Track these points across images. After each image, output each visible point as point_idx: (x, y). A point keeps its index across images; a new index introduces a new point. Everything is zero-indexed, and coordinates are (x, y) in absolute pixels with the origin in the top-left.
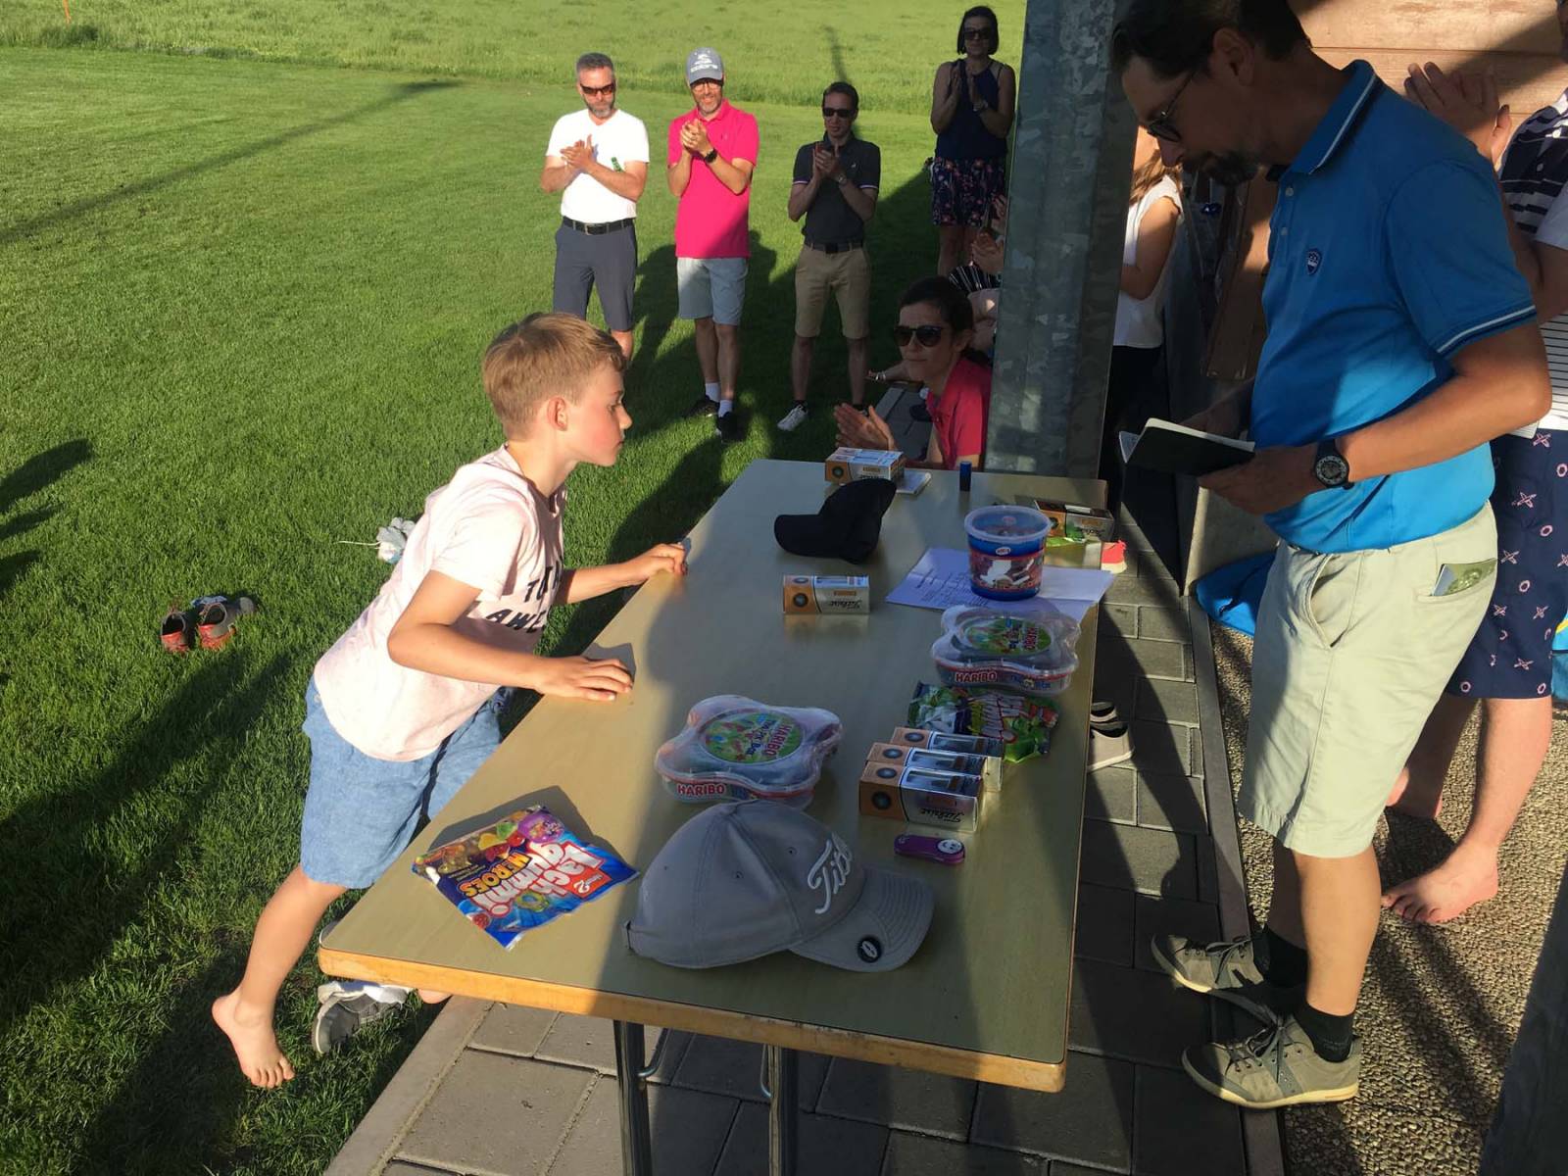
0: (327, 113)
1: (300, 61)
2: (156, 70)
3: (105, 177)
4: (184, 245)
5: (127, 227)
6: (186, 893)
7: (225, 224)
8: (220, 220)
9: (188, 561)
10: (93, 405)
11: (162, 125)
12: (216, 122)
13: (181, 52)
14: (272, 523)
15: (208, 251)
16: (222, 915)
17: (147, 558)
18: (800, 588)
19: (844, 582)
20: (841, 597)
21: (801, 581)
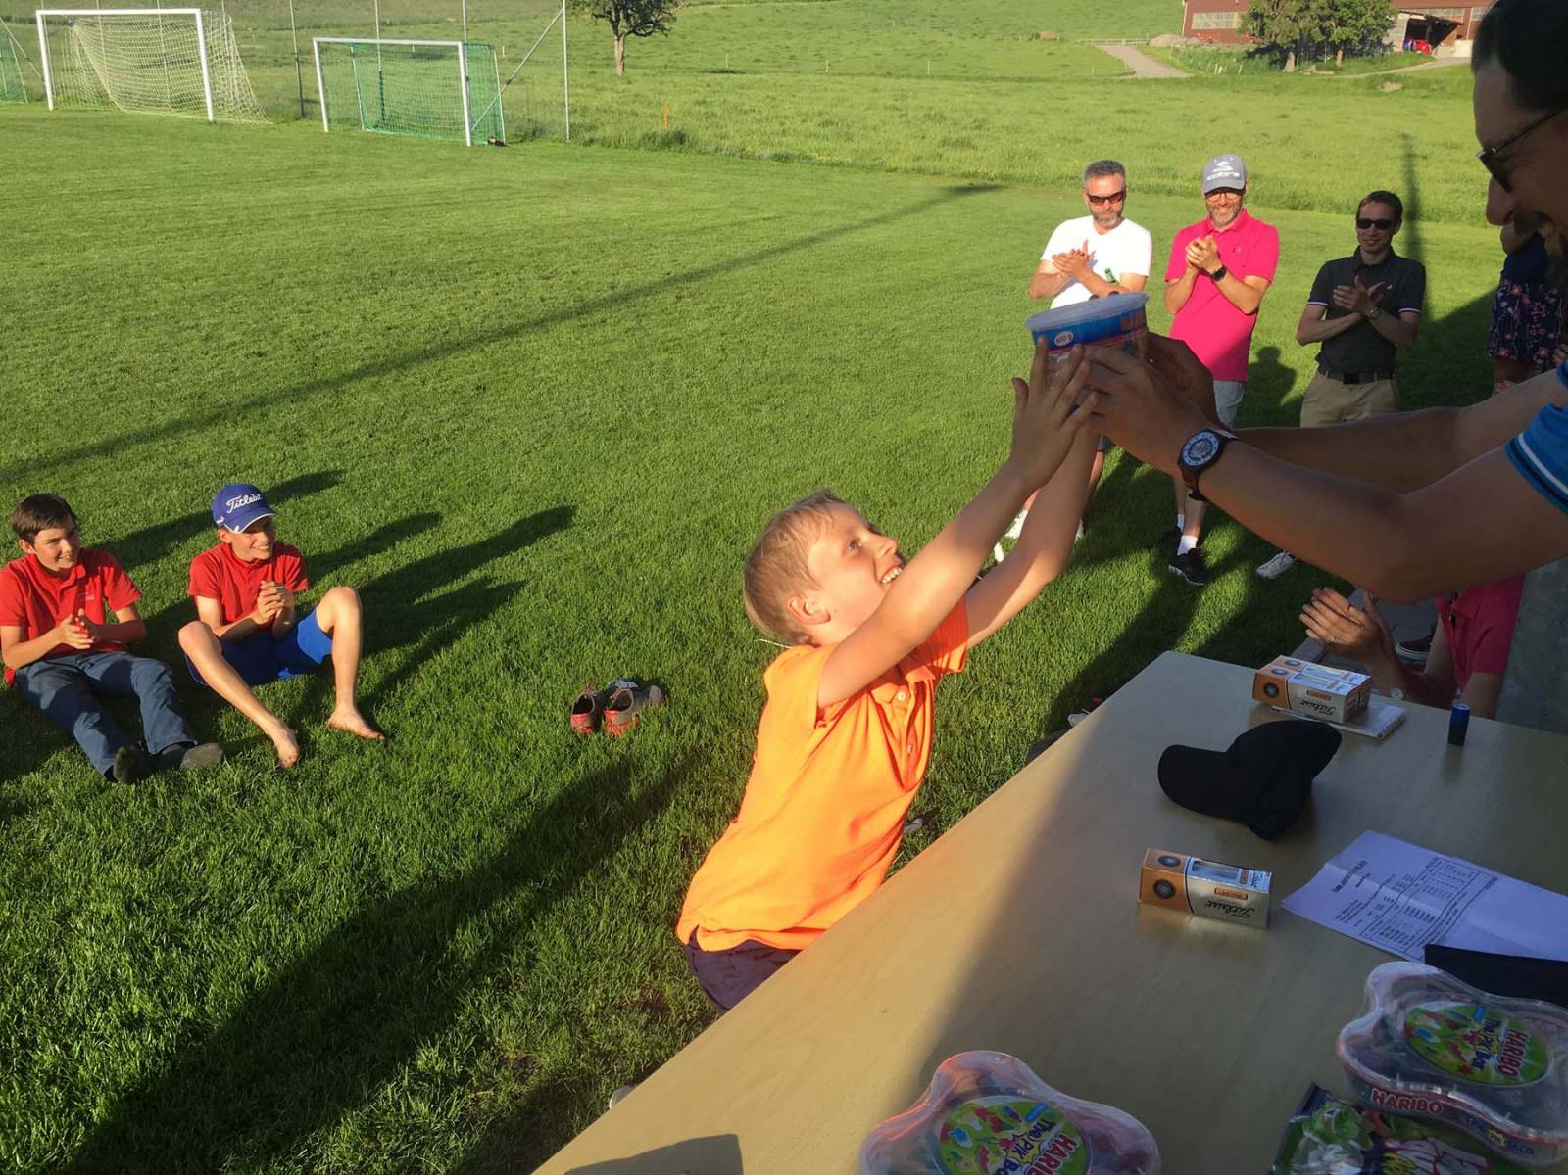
0: (865, 215)
1: (852, 165)
3: (658, 265)
4: (705, 330)
5: (662, 312)
6: (507, 1007)
7: (745, 314)
8: (742, 310)
10: (586, 475)
11: (718, 221)
12: (764, 219)
14: (704, 611)
15: (724, 338)
16: (531, 1040)
17: (585, 631)
18: (1164, 874)
19: (1233, 877)
20: (1224, 897)
21: (1170, 861)
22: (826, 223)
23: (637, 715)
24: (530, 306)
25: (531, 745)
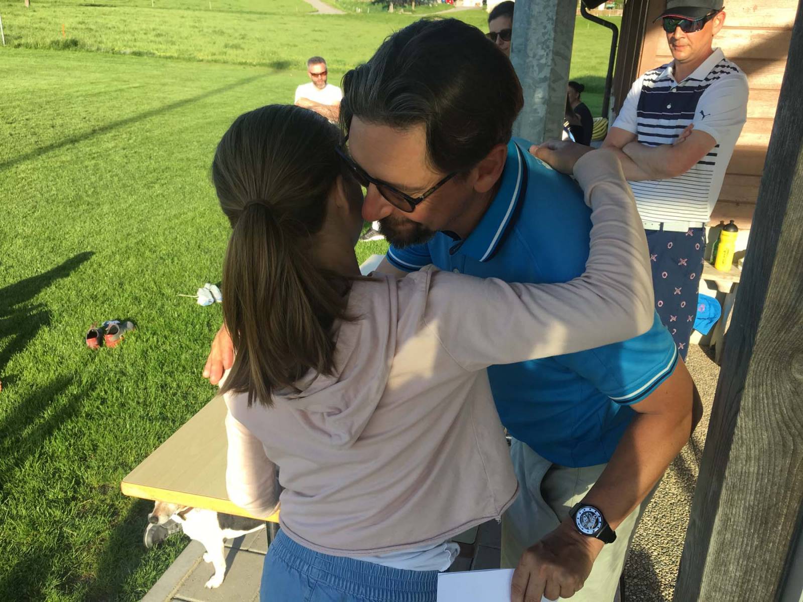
1: (178, 58)
2: (106, 62)
4: (113, 148)
6: (88, 467)
7: (134, 138)
8: (132, 136)
9: (103, 303)
10: (62, 225)
12: (134, 87)
13: (119, 53)
14: (146, 285)
15: (125, 151)
16: (104, 478)
17: (82, 301)
23: (122, 336)
25: (67, 357)
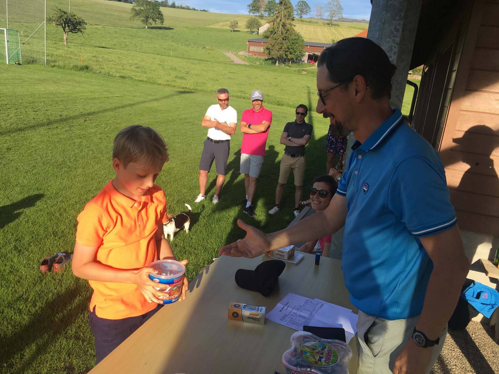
1: (146, 82)
2: (103, 80)
3: (78, 109)
5: (79, 125)
7: (109, 127)
11: (100, 96)
13: (112, 76)
15: (101, 135)
18: (236, 310)
19: (255, 309)
20: (252, 316)
21: (237, 306)
22: (137, 99)
23: (66, 265)
24: (29, 121)
25: (24, 277)
